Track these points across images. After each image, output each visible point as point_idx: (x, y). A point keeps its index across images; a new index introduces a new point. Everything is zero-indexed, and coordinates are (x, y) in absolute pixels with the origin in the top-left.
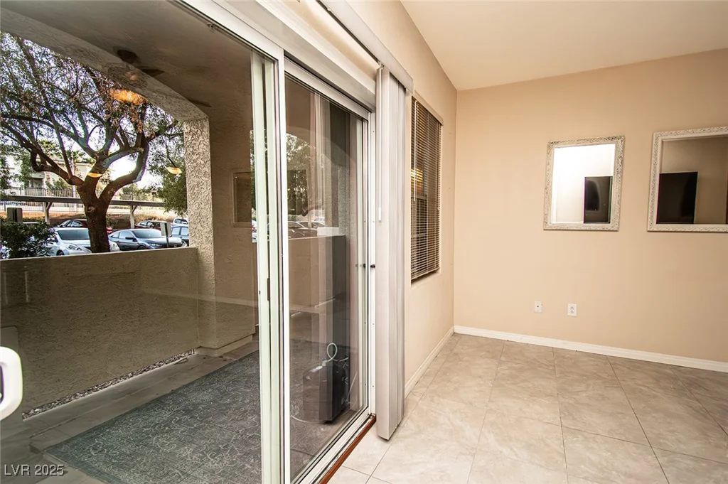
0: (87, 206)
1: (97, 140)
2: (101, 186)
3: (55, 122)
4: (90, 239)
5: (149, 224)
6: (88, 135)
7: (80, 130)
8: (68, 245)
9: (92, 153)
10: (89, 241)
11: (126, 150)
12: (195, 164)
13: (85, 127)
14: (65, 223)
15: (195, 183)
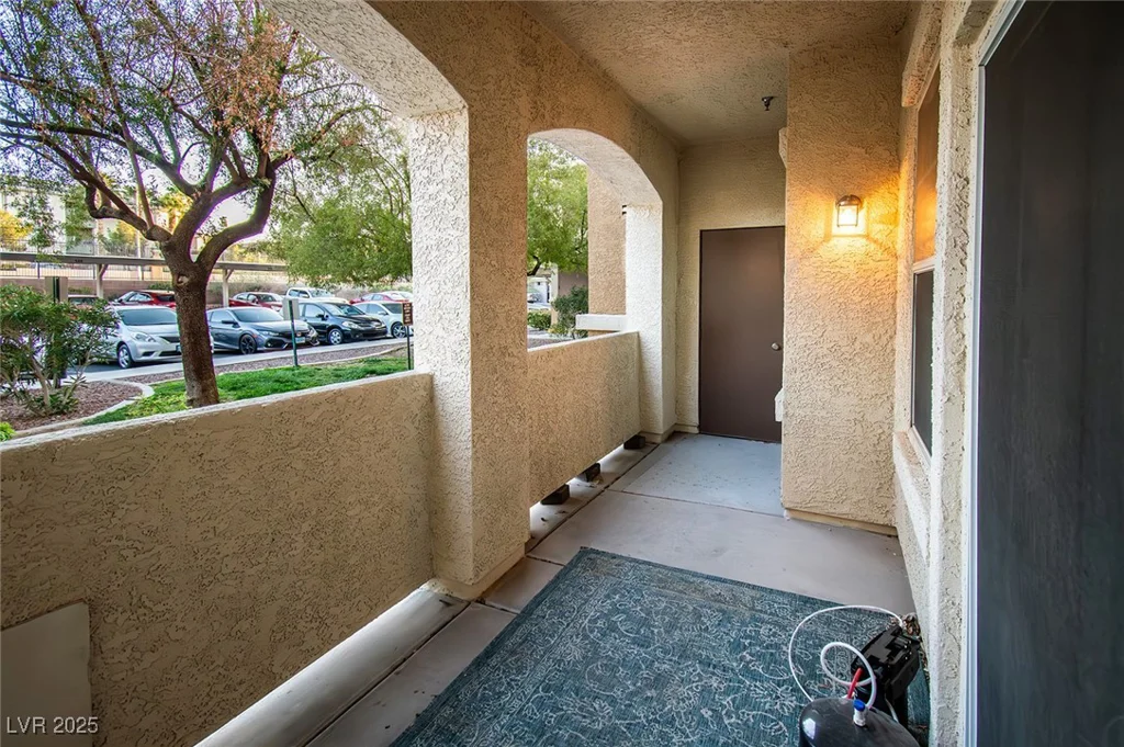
0: (177, 274)
1: (194, 168)
2: (199, 244)
3: (129, 138)
4: (179, 323)
5: (251, 297)
6: (179, 159)
7: (167, 149)
8: (135, 334)
9: (188, 190)
10: (177, 326)
11: (240, 183)
12: (432, 203)
13: (174, 145)
14: (128, 295)
15: (433, 242)
